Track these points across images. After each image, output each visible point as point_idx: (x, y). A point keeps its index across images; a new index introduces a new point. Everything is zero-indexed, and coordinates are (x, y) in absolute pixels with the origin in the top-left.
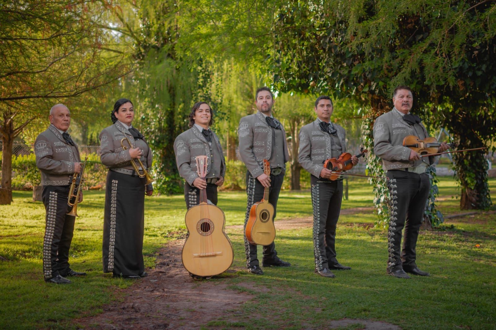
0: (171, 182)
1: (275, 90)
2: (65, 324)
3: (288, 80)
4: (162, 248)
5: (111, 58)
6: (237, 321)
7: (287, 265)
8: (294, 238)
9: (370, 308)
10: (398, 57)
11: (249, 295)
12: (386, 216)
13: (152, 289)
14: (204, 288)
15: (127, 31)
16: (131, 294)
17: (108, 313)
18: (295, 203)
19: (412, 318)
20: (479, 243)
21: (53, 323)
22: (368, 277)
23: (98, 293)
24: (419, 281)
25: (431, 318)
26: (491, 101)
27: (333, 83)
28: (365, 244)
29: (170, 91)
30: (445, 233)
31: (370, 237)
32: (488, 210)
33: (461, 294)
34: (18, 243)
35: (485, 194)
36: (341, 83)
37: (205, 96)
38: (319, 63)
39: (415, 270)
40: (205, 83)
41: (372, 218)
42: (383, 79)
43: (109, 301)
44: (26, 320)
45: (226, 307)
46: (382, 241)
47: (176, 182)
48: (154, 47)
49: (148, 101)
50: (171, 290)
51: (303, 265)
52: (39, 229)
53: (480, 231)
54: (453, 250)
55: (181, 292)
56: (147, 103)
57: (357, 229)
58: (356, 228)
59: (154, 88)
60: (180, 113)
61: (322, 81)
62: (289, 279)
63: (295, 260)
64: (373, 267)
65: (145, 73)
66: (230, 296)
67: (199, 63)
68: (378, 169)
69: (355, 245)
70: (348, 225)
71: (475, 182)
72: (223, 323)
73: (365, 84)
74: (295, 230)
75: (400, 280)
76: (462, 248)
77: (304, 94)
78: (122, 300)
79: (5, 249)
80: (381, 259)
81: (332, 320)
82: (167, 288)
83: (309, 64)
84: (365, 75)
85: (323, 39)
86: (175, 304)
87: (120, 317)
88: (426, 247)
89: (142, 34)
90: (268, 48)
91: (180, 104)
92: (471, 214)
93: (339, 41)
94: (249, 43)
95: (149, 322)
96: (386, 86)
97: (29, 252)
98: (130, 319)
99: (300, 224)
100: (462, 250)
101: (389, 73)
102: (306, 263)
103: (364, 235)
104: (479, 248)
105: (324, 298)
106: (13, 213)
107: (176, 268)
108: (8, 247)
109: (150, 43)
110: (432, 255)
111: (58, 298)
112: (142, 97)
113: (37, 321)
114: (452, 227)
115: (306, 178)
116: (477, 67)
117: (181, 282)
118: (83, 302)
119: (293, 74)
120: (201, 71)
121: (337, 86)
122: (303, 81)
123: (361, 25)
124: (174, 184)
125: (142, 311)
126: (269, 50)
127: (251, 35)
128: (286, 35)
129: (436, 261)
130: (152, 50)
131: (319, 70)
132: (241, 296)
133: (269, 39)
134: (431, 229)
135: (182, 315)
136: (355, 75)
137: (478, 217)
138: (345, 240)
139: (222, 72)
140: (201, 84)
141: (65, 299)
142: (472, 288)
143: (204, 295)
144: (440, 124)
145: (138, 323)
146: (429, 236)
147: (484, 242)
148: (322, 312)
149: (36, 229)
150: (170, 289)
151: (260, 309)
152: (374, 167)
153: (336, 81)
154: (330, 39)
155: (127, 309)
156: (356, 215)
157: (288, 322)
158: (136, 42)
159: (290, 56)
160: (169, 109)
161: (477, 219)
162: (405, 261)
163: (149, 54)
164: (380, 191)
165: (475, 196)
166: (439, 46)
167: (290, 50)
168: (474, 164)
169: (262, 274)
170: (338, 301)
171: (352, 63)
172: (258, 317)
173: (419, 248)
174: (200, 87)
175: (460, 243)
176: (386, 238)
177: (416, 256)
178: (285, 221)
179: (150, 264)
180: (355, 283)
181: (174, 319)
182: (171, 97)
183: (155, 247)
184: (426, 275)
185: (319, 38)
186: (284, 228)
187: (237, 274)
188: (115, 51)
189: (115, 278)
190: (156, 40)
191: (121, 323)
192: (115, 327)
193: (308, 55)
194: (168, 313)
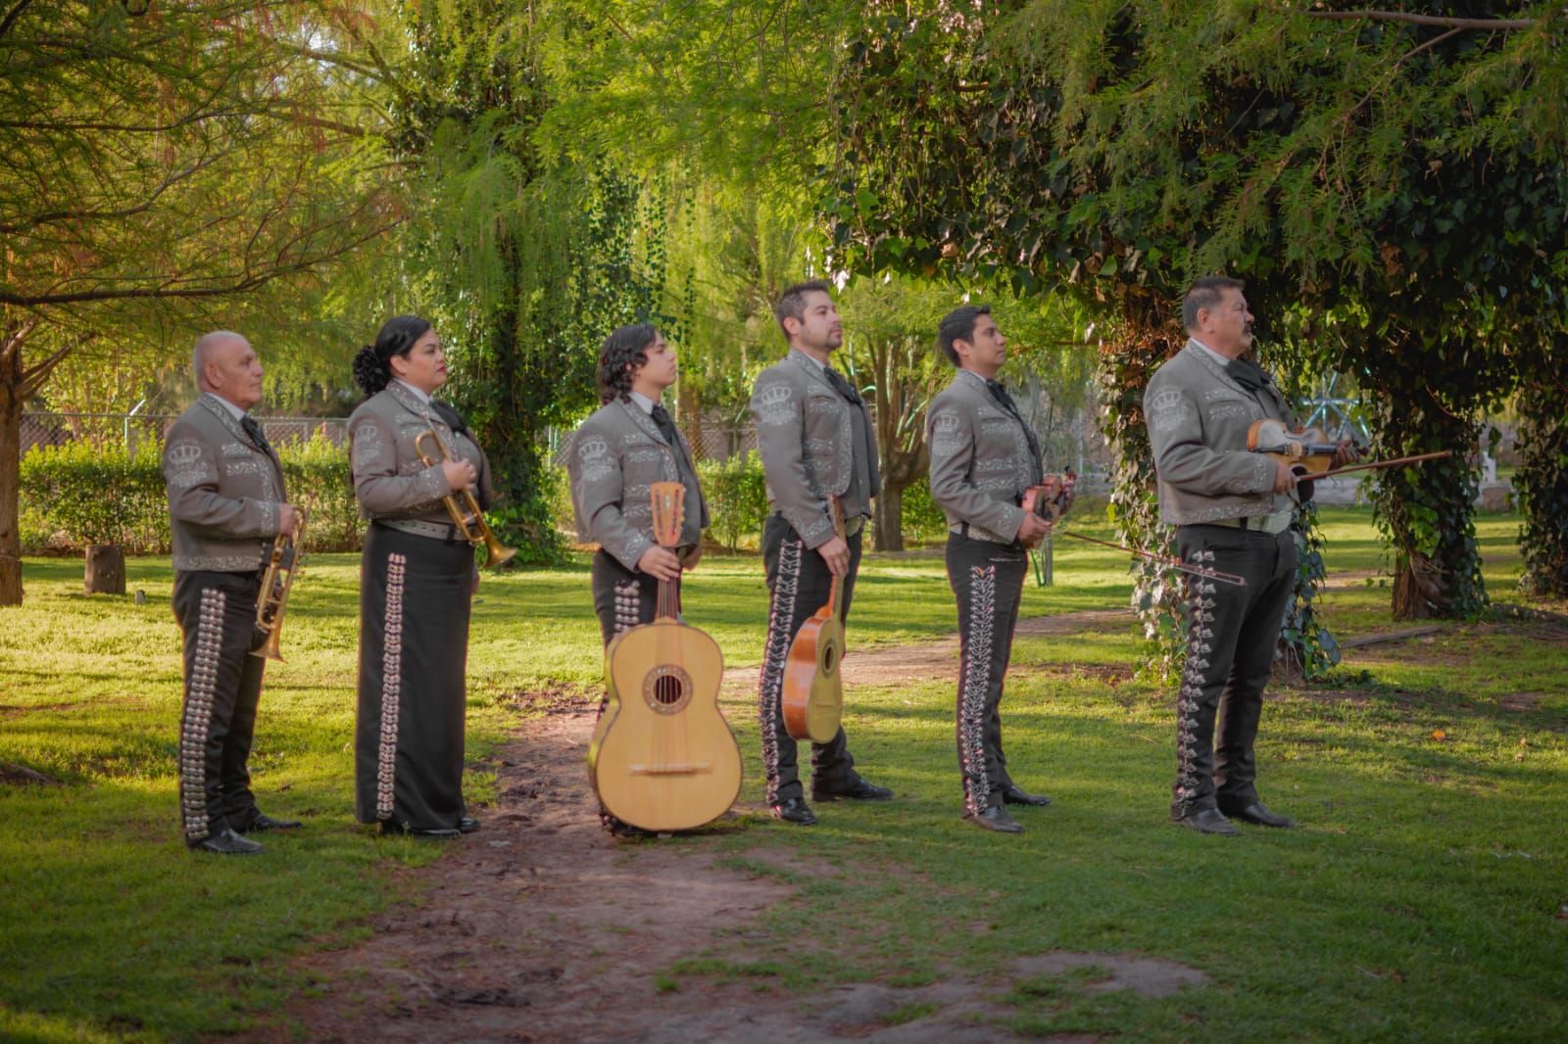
0: (507, 529)
1: (836, 268)
2: (274, 970)
3: (877, 240)
4: (509, 742)
6: (755, 960)
7: (882, 795)
8: (897, 713)
9: (1125, 922)
10: (1206, 176)
11: (778, 883)
12: (1168, 643)
13: (498, 869)
14: (648, 865)
15: (370, 65)
16: (441, 883)
17: (386, 940)
18: (892, 598)
19: (1241, 949)
20: (1442, 725)
21: (241, 970)
22: (1116, 832)
23: (352, 883)
24: (1265, 843)
25: (1296, 950)
26: (1483, 303)
27: (1011, 248)
28: (1108, 729)
29: (503, 252)
30: (1344, 697)
31: (1121, 710)
32: (1477, 622)
33: (1382, 880)
34: (78, 731)
35: (1468, 572)
36: (1035, 248)
37: (609, 263)
38: (969, 184)
39: (1252, 810)
40: (609, 223)
41: (1125, 647)
42: (1161, 242)
43: (384, 903)
44: (164, 961)
45: (718, 921)
46: (1159, 721)
47: (521, 530)
48: (456, 114)
49: (435, 281)
50: (554, 872)
51: (928, 795)
52: (127, 683)
53: (1448, 688)
54: (1366, 748)
55: (584, 878)
56: (433, 288)
57: (1084, 683)
58: (1078, 680)
59: (454, 240)
60: (533, 318)
61: (979, 244)
62: (891, 838)
63: (905, 780)
64: (1131, 801)
66: (727, 887)
68: (1146, 505)
69: (1079, 733)
70: (1055, 672)
71: (1438, 535)
72: (717, 964)
73: (1107, 253)
74: (897, 686)
75: (1208, 839)
76: (1393, 742)
77: (923, 279)
78: (420, 901)
79: (43, 750)
80: (1155, 778)
81: (1020, 954)
82: (542, 866)
83: (938, 189)
84: (1106, 229)
85: (981, 116)
86: (572, 913)
87: (423, 948)
88: (1286, 739)
89: (415, 74)
91: (533, 290)
92: (1426, 635)
93: (1030, 124)
95: (506, 964)
96: (1169, 260)
97: (115, 756)
98: (451, 956)
99: (913, 667)
100: (1392, 748)
101: (1178, 223)
102: (939, 791)
103: (1104, 704)
104: (1442, 741)
105: (993, 893)
106: (37, 633)
107: (558, 806)
108: (50, 742)
109: (439, 100)
110: (1303, 764)
111: (238, 896)
112: (416, 269)
113: (195, 964)
114: (1365, 677)
115: (919, 514)
116: (1439, 208)
117: (579, 849)
118: (310, 908)
119: (891, 220)
121: (1022, 258)
122: (922, 243)
123: (1099, 99)
124: (514, 536)
125: (480, 932)
127: (769, 107)
129: (1314, 782)
130: (447, 121)
131: (970, 207)
132: (758, 888)
133: (823, 119)
134: (1303, 684)
135: (597, 943)
136: (1079, 226)
137: (1446, 643)
138: (1048, 717)
140: (599, 227)
141: (258, 900)
142: (1415, 862)
143: (652, 885)
144: (1333, 361)
145: (475, 967)
146: (1294, 705)
147: (1456, 725)
148: (991, 932)
149: (118, 684)
150: (550, 868)
151: (816, 927)
152: (1133, 498)
153: (1021, 243)
154: (1003, 115)
155: (438, 928)
156: (1080, 636)
157: (899, 962)
158: (396, 97)
159: (881, 167)
160: (501, 306)
161: (1442, 650)
162: (1223, 782)
163: (439, 134)
164: (1150, 571)
165: (1438, 578)
166: (1324, 156)
167: (883, 146)
168: (1435, 483)
169: (813, 822)
170: (1035, 901)
171: (1068, 192)
172: (813, 946)
173: (1266, 742)
174: (596, 237)
175: (1386, 728)
176: (1168, 711)
177: (1257, 768)
178: (866, 658)
179: (481, 794)
180: (1080, 849)
181: (576, 953)
182: (507, 269)
183: (487, 741)
184: (1283, 824)
185: (970, 110)
186: (863, 679)
187: (739, 823)
189: (389, 836)
190: (458, 92)
191: (428, 967)
192: (413, 979)
193: (936, 164)
194: (555, 939)
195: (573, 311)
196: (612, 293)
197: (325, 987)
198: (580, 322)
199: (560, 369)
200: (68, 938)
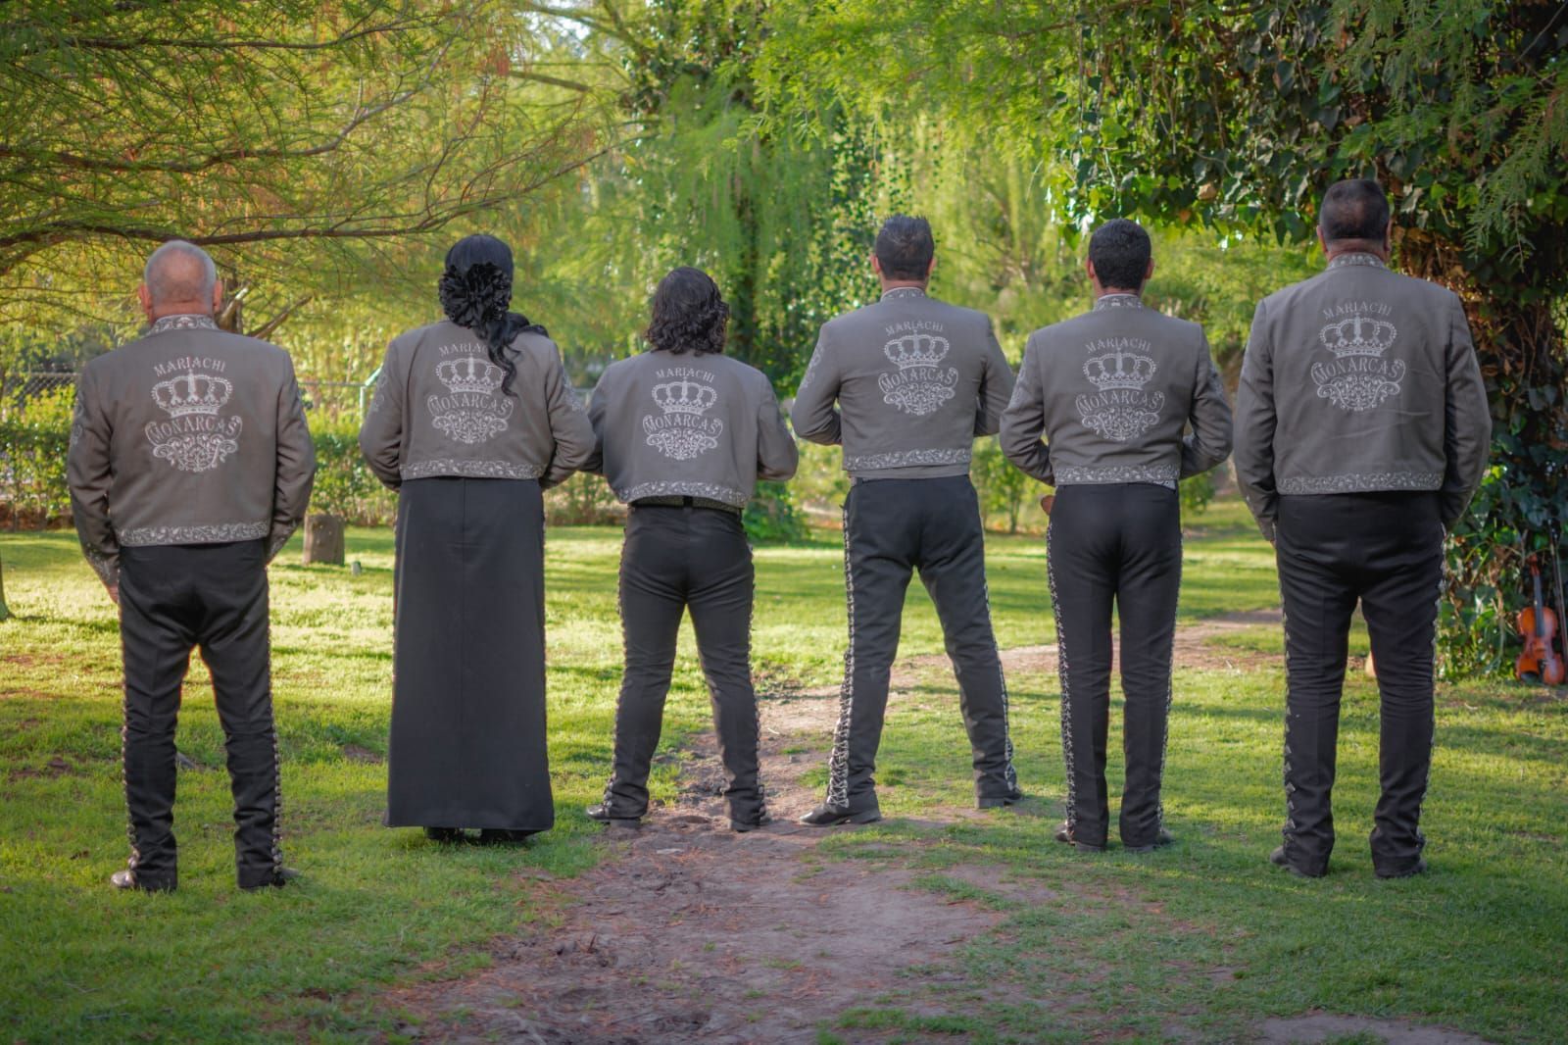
1: (1080, 211)
2: (359, 1006)
3: (1124, 180)
4: (704, 731)
5: (553, 106)
6: (942, 1012)
9: (1401, 975)
10: (1498, 101)
11: (984, 910)
12: (1447, 634)
13: (659, 883)
14: (834, 882)
15: (604, 20)
16: (590, 898)
17: (507, 969)
21: (317, 1005)
23: (481, 896)
27: (1274, 190)
29: (740, 212)
36: (1302, 188)
37: (853, 227)
38: (1228, 121)
40: (853, 184)
42: (1446, 178)
43: (515, 922)
44: (232, 992)
45: (906, 956)
48: (692, 70)
49: (672, 246)
50: (723, 888)
52: (312, 657)
55: (756, 895)
56: (670, 252)
59: (691, 202)
60: (773, 284)
61: (1238, 183)
65: (662, 155)
66: (922, 912)
67: (834, 120)
72: (895, 1016)
77: (1177, 226)
78: (557, 920)
81: (1271, 1015)
82: (710, 881)
83: (1193, 125)
84: (1382, 164)
85: (1242, 43)
86: (733, 941)
87: (548, 982)
89: (652, 29)
90: (1059, 72)
91: (773, 255)
93: (1297, 48)
94: (997, 57)
95: (642, 1005)
96: (1455, 198)
98: (576, 994)
101: (1465, 156)
105: (1239, 930)
109: (677, 57)
112: (652, 231)
113: (266, 995)
118: (425, 927)
119: (1141, 159)
120: (841, 145)
121: (1287, 199)
122: (1175, 183)
125: (622, 961)
126: (1062, 78)
127: (1003, 27)
128: (1118, 30)
130: (685, 78)
131: (1229, 143)
132: (960, 913)
133: (1064, 43)
135: (756, 982)
136: (1351, 162)
139: (910, 151)
140: (842, 188)
141: (367, 915)
143: (831, 906)
145: (605, 1008)
148: (1236, 983)
149: (303, 658)
150: (720, 883)
151: (1022, 969)
153: (1286, 184)
154: (1266, 41)
155: (573, 956)
157: (1118, 1019)
158: (633, 54)
159: (1130, 101)
160: (739, 270)
163: (676, 91)
167: (1132, 78)
170: (1291, 942)
171: (1339, 123)
172: (1015, 995)
174: (839, 199)
179: (658, 790)
181: (728, 994)
182: (743, 232)
183: (682, 729)
185: (1230, 37)
188: (565, 84)
190: (696, 49)
191: (548, 1007)
192: (524, 1024)
193: (1191, 97)
194: (708, 974)
195: (814, 277)
196: (856, 258)
197: (415, 1031)
198: (822, 288)
199: (802, 339)
200: (131, 957)
